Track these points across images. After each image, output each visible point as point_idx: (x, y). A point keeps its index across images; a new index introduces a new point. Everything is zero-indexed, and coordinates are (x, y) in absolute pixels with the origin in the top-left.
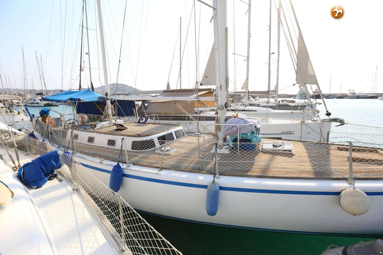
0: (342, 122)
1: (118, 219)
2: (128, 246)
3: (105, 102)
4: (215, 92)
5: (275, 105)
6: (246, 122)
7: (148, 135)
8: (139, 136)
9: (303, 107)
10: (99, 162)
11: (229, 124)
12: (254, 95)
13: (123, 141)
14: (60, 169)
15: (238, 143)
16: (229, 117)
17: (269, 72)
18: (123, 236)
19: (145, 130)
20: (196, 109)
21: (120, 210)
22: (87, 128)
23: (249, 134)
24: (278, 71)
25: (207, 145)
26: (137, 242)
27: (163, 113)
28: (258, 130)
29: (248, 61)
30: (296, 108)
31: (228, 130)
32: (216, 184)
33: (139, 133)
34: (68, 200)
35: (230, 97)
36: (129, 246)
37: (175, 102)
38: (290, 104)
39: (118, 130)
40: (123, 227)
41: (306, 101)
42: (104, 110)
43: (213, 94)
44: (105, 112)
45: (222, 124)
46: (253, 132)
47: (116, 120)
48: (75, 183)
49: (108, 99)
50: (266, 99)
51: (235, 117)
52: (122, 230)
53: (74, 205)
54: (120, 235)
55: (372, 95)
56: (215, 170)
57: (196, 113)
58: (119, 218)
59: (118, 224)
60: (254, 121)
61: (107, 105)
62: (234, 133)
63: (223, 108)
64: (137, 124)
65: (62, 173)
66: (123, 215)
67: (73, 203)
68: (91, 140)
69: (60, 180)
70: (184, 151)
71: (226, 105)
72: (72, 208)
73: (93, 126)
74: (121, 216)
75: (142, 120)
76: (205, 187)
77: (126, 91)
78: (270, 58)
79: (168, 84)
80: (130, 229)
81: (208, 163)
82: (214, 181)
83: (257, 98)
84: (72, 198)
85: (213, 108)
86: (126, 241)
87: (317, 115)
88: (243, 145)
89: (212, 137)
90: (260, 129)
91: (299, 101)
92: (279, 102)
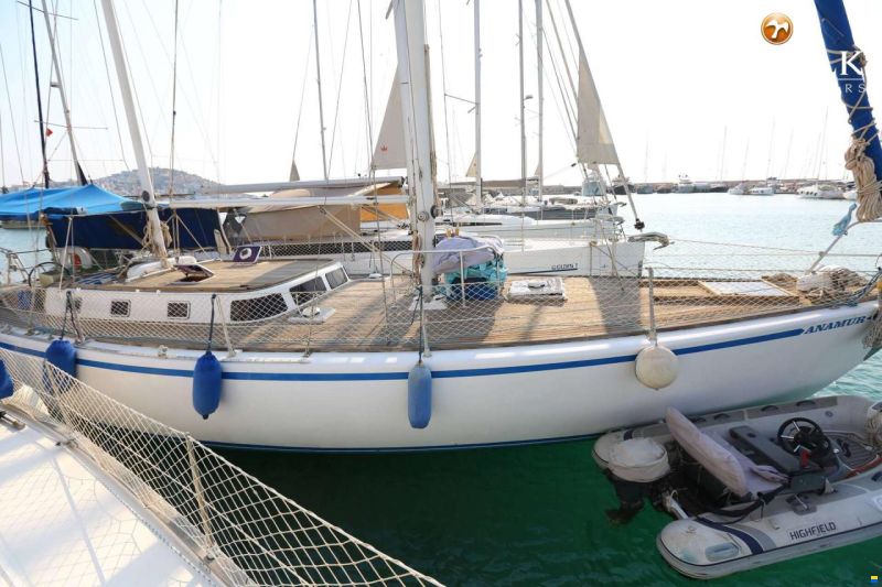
0: (665, 242)
1: (191, 491)
2: (220, 544)
3: (145, 213)
4: (405, 185)
5: (537, 209)
6: (475, 244)
7: (266, 286)
8: (246, 288)
9: (592, 212)
10: (156, 355)
11: (441, 249)
12: (493, 189)
13: (215, 301)
14: (11, 398)
15: (463, 284)
16: (442, 237)
17: (523, 137)
18: (206, 528)
19: (257, 276)
20: (363, 225)
21: (191, 468)
22: (103, 281)
23: (482, 268)
24: (541, 135)
25: (399, 296)
26: (242, 531)
27: (285, 238)
28: (499, 258)
29: (478, 114)
30: (579, 214)
31: (440, 261)
32: (424, 367)
33: (244, 282)
34: (46, 470)
35: (441, 196)
36: (223, 545)
37: (322, 209)
38: (568, 207)
39: (188, 280)
40: (204, 505)
41: (598, 199)
42: (142, 236)
43: (403, 189)
44: (148, 240)
45: (427, 250)
46: (490, 264)
47: (177, 258)
48: (62, 428)
49: (151, 208)
50: (519, 198)
51: (453, 235)
52: (203, 513)
53: (67, 480)
54: (200, 527)
55: (719, 185)
56: (421, 341)
57: (365, 234)
58: (192, 487)
59: (190, 502)
60: (490, 240)
61: (149, 224)
62: (454, 268)
63: (428, 219)
64: (232, 264)
65: (18, 406)
66: (202, 479)
67: (61, 475)
68: (120, 308)
69: (16, 426)
70: (350, 312)
71: (434, 212)
72: (61, 486)
73: (118, 276)
74: (196, 481)
75: (245, 253)
76: (404, 376)
77: (183, 188)
78: (523, 107)
79: (294, 168)
80: (222, 506)
81: (406, 329)
82: (420, 361)
83: (501, 196)
84: (56, 464)
85: (403, 221)
86: (215, 536)
87: (619, 227)
88: (472, 287)
89: (408, 279)
90: (504, 257)
91: (584, 201)
92: (546, 203)
